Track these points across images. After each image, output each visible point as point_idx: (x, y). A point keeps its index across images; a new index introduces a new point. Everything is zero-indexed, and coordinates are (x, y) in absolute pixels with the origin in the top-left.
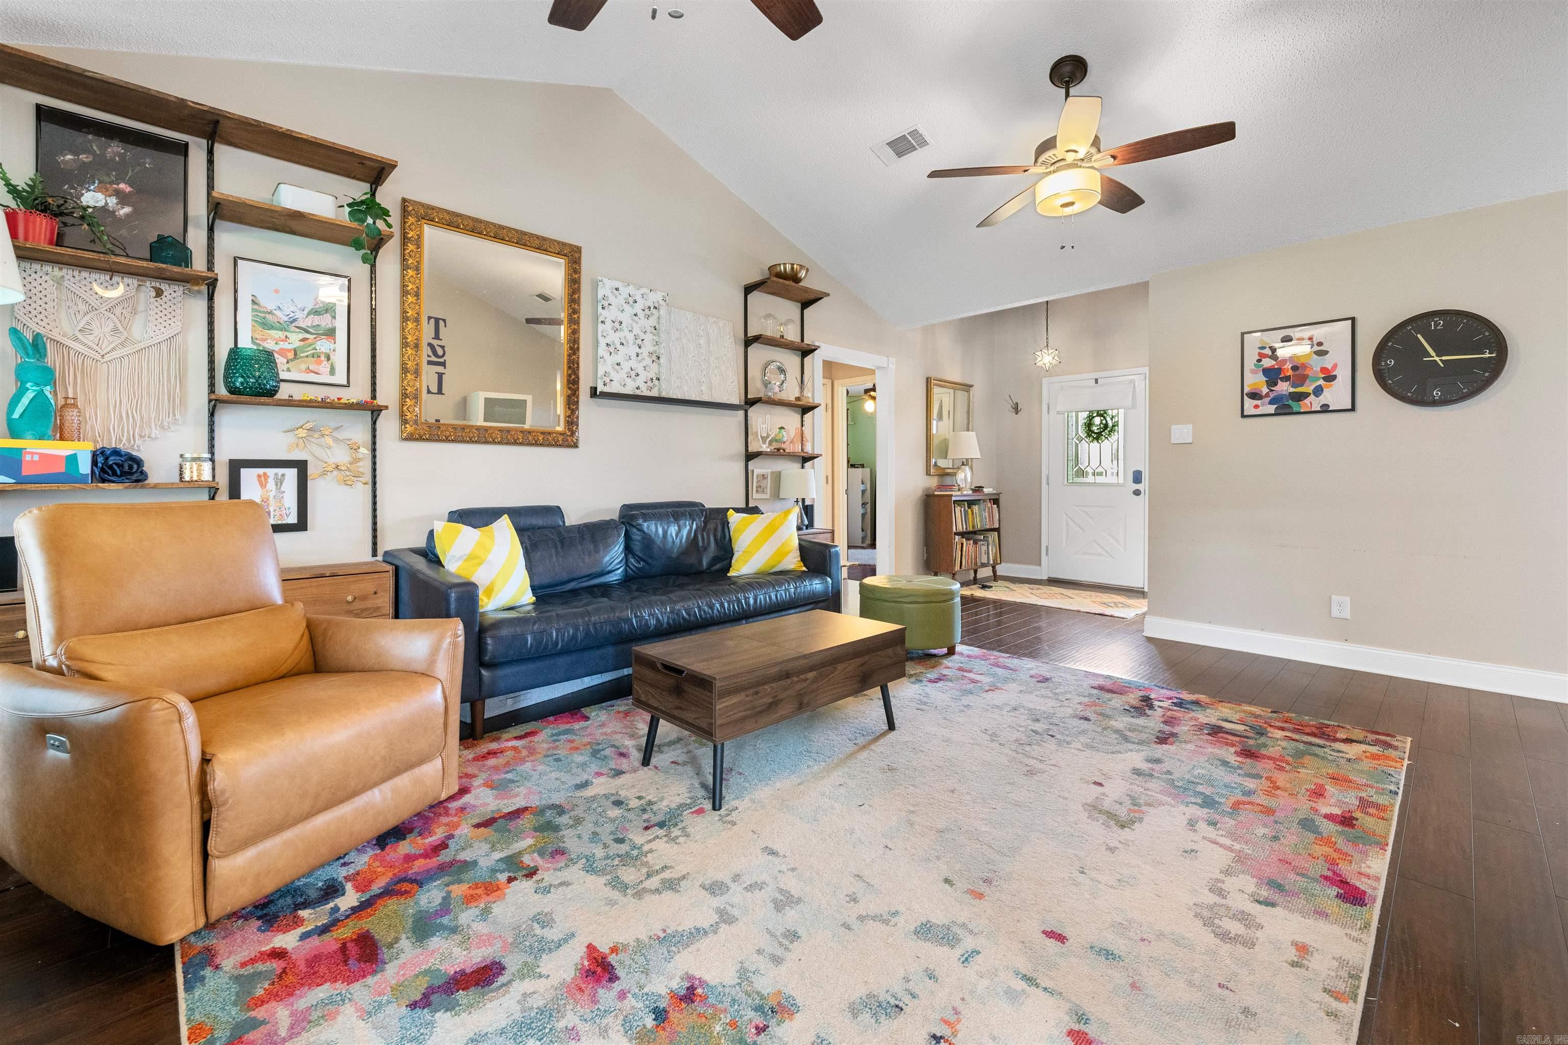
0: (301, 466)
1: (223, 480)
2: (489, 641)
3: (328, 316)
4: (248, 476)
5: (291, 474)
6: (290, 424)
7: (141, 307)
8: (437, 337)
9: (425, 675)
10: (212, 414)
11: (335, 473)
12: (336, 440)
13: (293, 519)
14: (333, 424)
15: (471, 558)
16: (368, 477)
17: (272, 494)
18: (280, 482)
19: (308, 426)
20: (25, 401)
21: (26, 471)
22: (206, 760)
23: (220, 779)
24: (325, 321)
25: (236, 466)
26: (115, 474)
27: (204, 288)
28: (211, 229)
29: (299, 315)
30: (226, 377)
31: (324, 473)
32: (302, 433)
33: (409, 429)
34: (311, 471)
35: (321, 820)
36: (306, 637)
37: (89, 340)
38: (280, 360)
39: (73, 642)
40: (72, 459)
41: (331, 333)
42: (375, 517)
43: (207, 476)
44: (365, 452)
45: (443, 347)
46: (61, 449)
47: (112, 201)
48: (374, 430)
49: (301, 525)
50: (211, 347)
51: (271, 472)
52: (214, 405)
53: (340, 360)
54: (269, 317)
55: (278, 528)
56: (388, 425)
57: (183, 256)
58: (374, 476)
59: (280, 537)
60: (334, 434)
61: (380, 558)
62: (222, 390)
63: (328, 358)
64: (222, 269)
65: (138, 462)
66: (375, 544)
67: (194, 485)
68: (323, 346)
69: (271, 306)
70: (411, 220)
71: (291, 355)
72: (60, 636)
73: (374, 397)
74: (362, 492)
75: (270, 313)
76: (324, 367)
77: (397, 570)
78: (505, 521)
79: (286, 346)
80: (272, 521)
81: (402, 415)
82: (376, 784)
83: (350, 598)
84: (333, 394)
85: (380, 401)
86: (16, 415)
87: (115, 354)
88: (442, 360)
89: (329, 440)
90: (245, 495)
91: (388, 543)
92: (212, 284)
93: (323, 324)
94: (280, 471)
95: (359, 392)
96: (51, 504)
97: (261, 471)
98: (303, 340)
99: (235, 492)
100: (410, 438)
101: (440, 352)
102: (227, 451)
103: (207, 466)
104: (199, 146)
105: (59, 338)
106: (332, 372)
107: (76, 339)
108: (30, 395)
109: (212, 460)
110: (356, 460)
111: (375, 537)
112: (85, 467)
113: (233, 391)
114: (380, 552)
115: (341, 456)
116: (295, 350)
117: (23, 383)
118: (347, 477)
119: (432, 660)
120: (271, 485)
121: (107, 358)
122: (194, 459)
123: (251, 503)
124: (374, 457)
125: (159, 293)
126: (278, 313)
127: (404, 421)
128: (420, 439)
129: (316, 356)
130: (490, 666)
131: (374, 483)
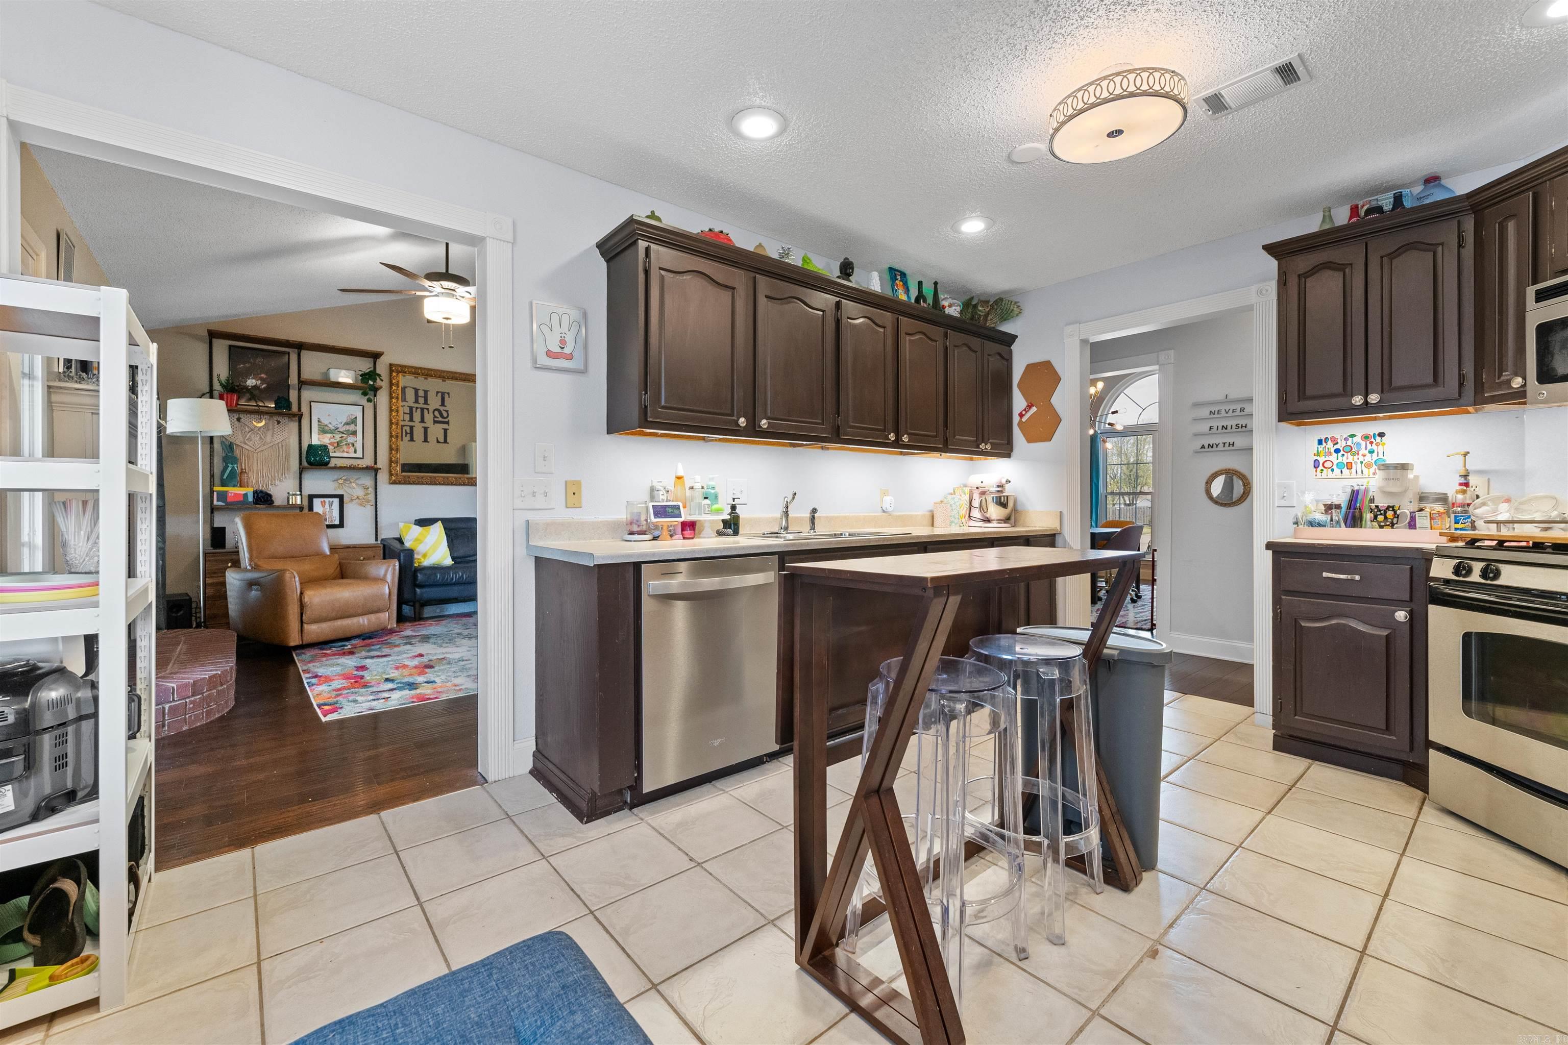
0: (341, 497)
1: (306, 503)
2: (419, 575)
3: (353, 425)
4: (317, 502)
5: (336, 501)
6: (336, 477)
7: (271, 427)
8: (443, 404)
9: (383, 580)
10: (301, 474)
11: (357, 500)
12: (357, 484)
13: (337, 522)
14: (356, 477)
15: (417, 540)
16: (373, 502)
17: (328, 510)
18: (331, 504)
19: (344, 478)
20: (228, 471)
21: (228, 500)
22: (301, 593)
23: (306, 599)
24: (351, 428)
25: (311, 497)
26: (261, 501)
27: (297, 418)
28: (299, 389)
29: (339, 426)
30: (306, 458)
31: (352, 500)
32: (341, 481)
33: (393, 478)
34: (346, 499)
35: (339, 623)
36: (338, 569)
37: (250, 443)
38: (331, 448)
39: (256, 561)
40: (246, 495)
41: (354, 433)
42: (376, 522)
43: (299, 502)
44: (371, 490)
45: (447, 411)
46: (241, 491)
47: (259, 382)
48: (376, 479)
49: (341, 525)
50: (300, 443)
51: (327, 500)
52: (302, 471)
53: (359, 446)
54: (326, 428)
55: (329, 526)
56: (383, 477)
57: (289, 405)
58: (376, 502)
59: (330, 531)
60: (357, 482)
61: (379, 542)
62: (305, 464)
63: (353, 445)
64: (305, 409)
65: (270, 496)
66: (377, 535)
67: (294, 506)
68: (351, 439)
69: (326, 422)
70: (394, 374)
71: (336, 445)
72: (251, 559)
73: (376, 463)
74: (370, 510)
75: (326, 426)
76: (352, 449)
77: (384, 546)
78: (439, 523)
79: (333, 440)
80: (327, 523)
81: (390, 471)
82: (359, 615)
83: (362, 558)
84: (355, 463)
85: (379, 466)
86: (225, 477)
87: (260, 449)
88: (446, 420)
89: (354, 485)
90: (315, 510)
91: (384, 535)
92: (300, 417)
93: (351, 429)
94: (331, 500)
95: (368, 461)
96: (247, 512)
97: (322, 499)
98: (342, 437)
99: (311, 508)
100: (394, 483)
101: (445, 414)
102: (307, 491)
103: (299, 498)
104: (294, 352)
105: (239, 444)
106: (355, 452)
107: (245, 444)
108: (230, 469)
109: (301, 495)
110: (367, 494)
111: (376, 532)
112: (250, 499)
113: (310, 463)
114: (379, 539)
115: (359, 492)
116: (338, 442)
117: (227, 464)
118: (362, 503)
119: (385, 575)
120: (327, 506)
121: (257, 451)
122: (293, 495)
123: (317, 513)
124: (376, 492)
125: (279, 422)
126: (329, 425)
127: (391, 475)
128: (400, 483)
129: (347, 444)
130: (421, 586)
131: (376, 505)
